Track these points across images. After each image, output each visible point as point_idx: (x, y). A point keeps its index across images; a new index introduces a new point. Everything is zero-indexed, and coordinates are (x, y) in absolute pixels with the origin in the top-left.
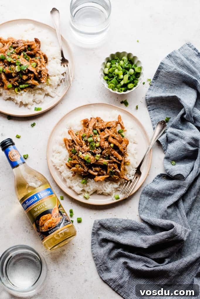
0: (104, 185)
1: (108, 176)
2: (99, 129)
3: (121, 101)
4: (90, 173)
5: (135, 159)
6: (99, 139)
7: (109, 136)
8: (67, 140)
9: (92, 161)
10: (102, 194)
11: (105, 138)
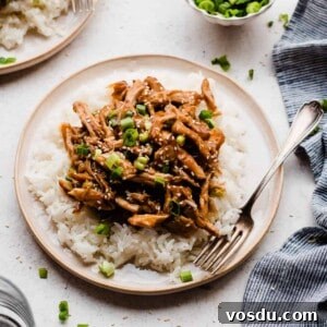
0: (153, 240)
1: (166, 216)
2: (152, 103)
3: (213, 59)
4: (118, 206)
5: (239, 187)
6: (148, 125)
7: (174, 120)
8: (70, 127)
9: (127, 172)
10: (148, 267)
11: (165, 122)
